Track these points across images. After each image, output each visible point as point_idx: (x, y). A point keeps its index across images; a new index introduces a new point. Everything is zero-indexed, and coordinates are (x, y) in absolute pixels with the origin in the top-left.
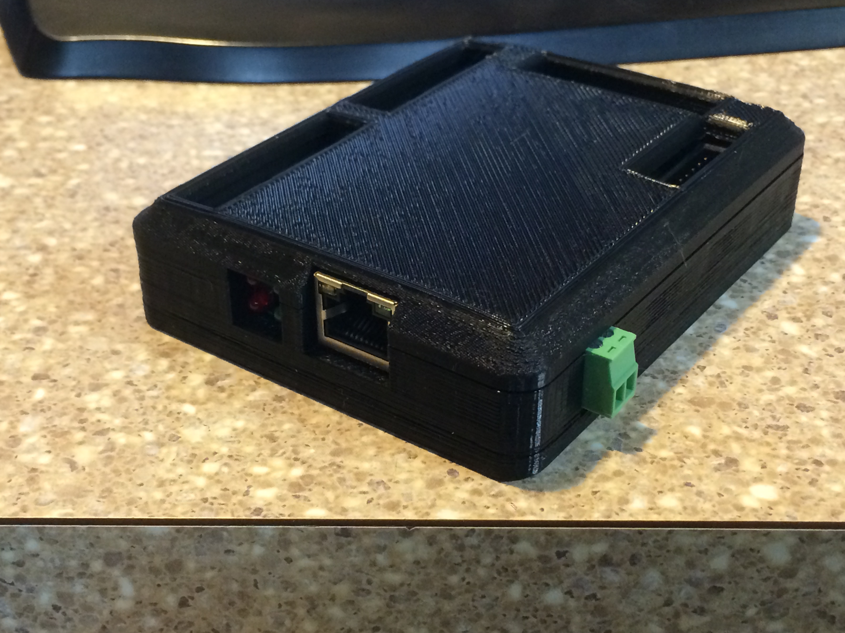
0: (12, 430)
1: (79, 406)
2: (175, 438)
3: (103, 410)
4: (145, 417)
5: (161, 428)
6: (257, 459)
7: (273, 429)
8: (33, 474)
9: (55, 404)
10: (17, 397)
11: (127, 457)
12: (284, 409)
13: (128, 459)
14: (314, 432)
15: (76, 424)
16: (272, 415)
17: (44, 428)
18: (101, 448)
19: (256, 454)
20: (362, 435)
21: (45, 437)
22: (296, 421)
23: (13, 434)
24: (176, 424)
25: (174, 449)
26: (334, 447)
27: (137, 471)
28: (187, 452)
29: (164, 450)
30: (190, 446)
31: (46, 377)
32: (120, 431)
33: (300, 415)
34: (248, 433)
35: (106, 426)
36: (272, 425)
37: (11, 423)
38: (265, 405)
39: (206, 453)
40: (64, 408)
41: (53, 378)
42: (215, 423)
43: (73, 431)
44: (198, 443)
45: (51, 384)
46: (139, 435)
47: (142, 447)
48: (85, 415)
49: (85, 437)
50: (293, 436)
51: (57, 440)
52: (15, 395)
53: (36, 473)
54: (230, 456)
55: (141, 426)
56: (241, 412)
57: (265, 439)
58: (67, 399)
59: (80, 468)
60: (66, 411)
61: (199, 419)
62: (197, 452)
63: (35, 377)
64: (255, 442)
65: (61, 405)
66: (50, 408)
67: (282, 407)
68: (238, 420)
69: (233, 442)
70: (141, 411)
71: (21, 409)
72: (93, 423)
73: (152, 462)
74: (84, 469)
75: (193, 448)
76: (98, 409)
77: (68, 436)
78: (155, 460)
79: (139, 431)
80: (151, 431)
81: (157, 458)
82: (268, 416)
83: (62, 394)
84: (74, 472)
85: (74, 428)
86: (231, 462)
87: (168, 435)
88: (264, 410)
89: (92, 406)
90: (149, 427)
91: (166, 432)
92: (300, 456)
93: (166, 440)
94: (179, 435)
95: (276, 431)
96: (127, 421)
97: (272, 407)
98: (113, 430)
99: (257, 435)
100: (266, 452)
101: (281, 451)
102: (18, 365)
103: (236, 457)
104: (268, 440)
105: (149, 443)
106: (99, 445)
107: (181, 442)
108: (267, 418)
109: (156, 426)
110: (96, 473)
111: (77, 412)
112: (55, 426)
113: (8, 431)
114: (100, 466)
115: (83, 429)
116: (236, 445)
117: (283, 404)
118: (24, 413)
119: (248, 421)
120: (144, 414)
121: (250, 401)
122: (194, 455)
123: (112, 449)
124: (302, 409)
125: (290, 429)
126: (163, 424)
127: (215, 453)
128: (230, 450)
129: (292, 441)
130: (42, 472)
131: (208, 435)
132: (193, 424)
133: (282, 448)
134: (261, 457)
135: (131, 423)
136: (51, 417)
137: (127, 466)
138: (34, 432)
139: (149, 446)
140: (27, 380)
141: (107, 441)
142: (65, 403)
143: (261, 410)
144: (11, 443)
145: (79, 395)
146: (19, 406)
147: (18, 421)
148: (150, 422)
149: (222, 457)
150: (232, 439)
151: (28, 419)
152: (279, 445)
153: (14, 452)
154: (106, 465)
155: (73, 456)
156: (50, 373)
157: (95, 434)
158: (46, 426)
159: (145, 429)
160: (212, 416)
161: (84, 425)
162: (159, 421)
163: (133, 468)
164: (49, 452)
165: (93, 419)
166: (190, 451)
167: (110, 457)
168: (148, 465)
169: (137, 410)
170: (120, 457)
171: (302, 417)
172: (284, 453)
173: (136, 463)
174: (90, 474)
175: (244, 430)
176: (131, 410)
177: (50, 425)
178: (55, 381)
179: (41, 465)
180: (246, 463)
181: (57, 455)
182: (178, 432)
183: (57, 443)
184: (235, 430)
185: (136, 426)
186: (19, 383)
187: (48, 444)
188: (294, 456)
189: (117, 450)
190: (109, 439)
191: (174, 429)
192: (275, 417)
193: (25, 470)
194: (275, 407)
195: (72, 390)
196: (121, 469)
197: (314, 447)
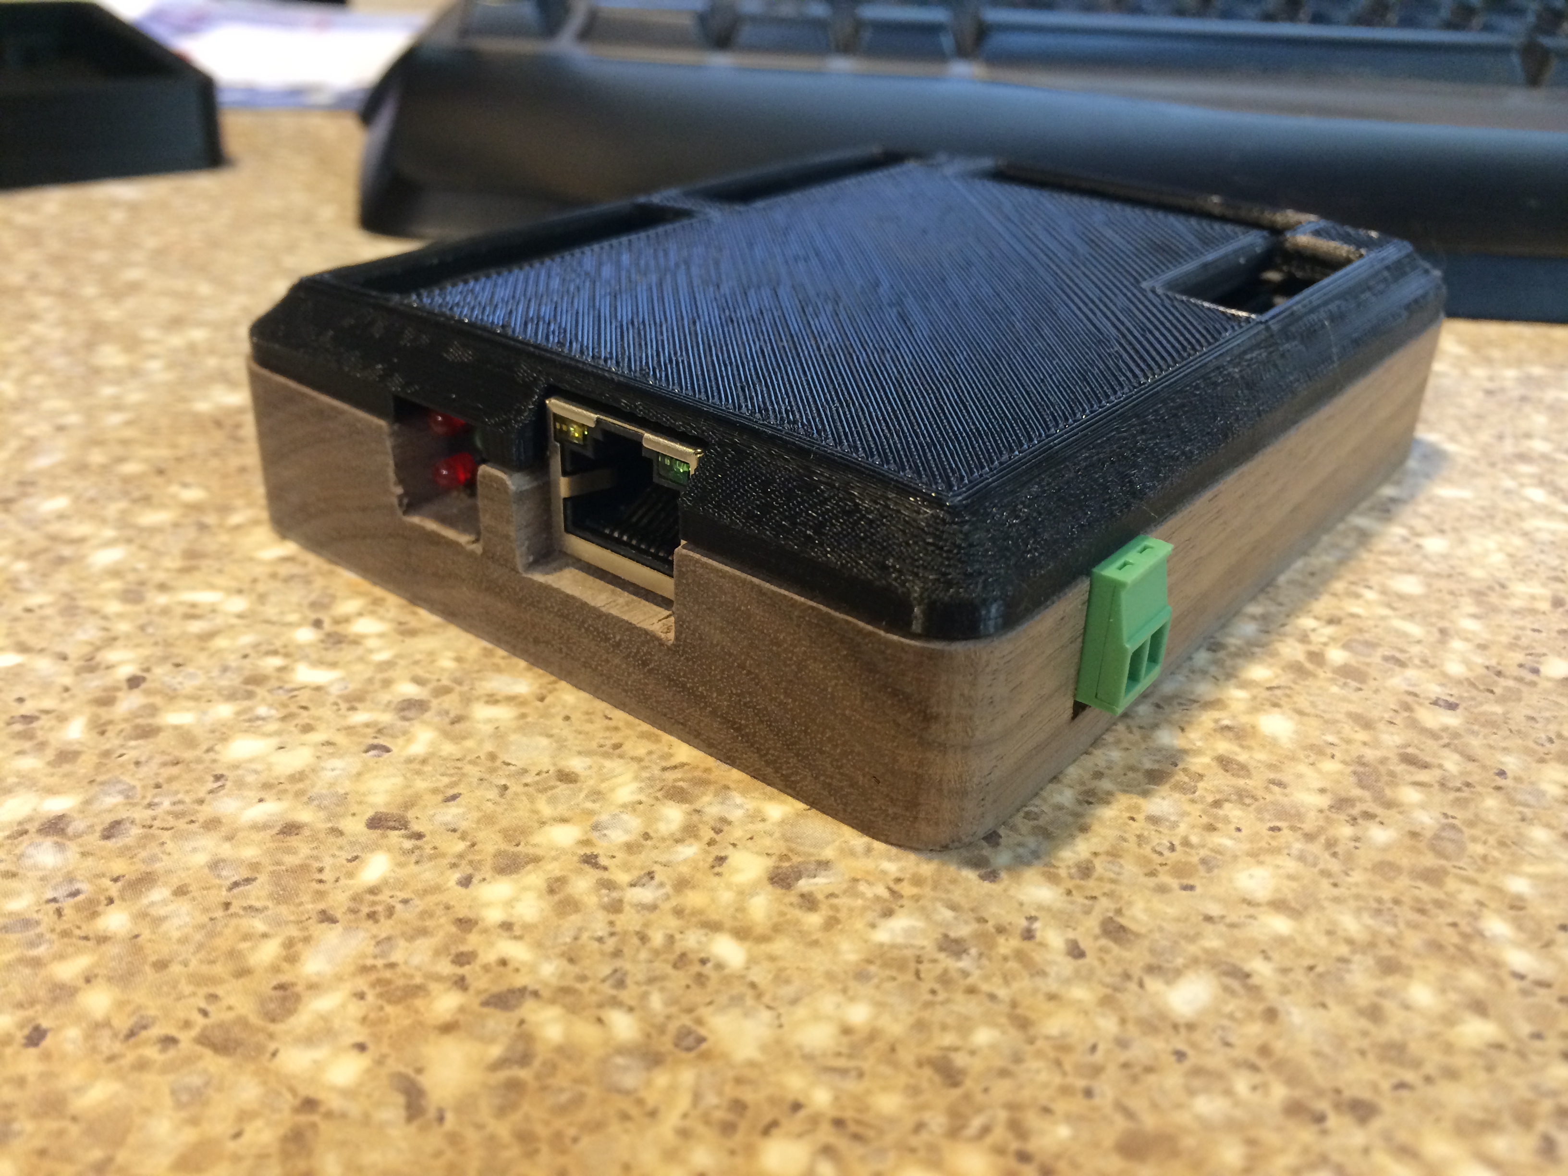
0: (285, 966)
1: (462, 912)
2: (690, 1041)
3: (517, 931)
4: (618, 963)
5: (656, 1002)
6: (914, 1141)
7: (949, 1039)
8: (303, 1119)
9: (405, 902)
10: (321, 870)
11: (561, 1090)
12: (970, 981)
13: (564, 1098)
14: (1058, 1063)
15: (445, 967)
16: (942, 996)
17: (365, 969)
18: (495, 1051)
19: (910, 1121)
20: (1192, 1092)
21: (361, 996)
22: (1003, 1020)
23: (283, 978)
24: (696, 996)
25: (687, 1076)
26: (1121, 1123)
27: (586, 1142)
28: (720, 1093)
29: (662, 1079)
30: (730, 1074)
31: (401, 824)
32: (553, 1001)
33: (1014, 1004)
34: (881, 1045)
35: (521, 981)
36: (944, 1027)
37: (289, 944)
38: (919, 960)
39: (773, 1101)
40: (427, 914)
41: (416, 827)
42: (794, 1001)
43: (434, 986)
44: (752, 1064)
45: (408, 844)
46: (600, 1020)
47: (604, 1061)
48: (473, 940)
49: (462, 1009)
50: (1004, 1073)
51: (389, 1009)
52: (317, 865)
53: (315, 1118)
54: (839, 1123)
55: (607, 989)
56: (861, 976)
57: (927, 1072)
58: (437, 889)
59: (432, 1113)
60: (429, 923)
61: (753, 986)
62: (748, 1095)
63: (377, 822)
64: (903, 1079)
65: (419, 904)
66: (390, 911)
67: (965, 974)
68: (852, 999)
69: (843, 1072)
70: (611, 944)
71: (321, 906)
72: (486, 968)
73: (625, 1117)
74: (441, 1119)
75: (739, 1081)
76: (507, 926)
77: (419, 1003)
78: (634, 1111)
79: (600, 1006)
80: (631, 1009)
81: (640, 1102)
82: (929, 997)
83: (427, 874)
84: (413, 1128)
85: (438, 978)
86: (842, 1143)
87: (673, 1027)
88: (917, 974)
89: (493, 916)
90: (627, 995)
91: (669, 1017)
92: (1033, 1146)
93: (666, 1044)
94: (703, 1032)
95: (956, 1049)
96: (575, 970)
97: (938, 969)
98: (536, 994)
99: (907, 1056)
100: (937, 1121)
101: (976, 1123)
102: (345, 786)
103: (853, 1128)
104: (937, 1079)
105: (622, 1050)
106: (492, 1040)
107: (706, 1056)
108: (928, 1005)
109: (644, 996)
110: (472, 1137)
111: (454, 929)
112: (392, 966)
113: (276, 969)
114: (485, 1111)
115: (461, 983)
116: (851, 1085)
117: (965, 963)
118: (326, 917)
119: (880, 1005)
120: (617, 953)
121: (881, 945)
122: (739, 1106)
123: (525, 1060)
124: (1016, 986)
125: (993, 1047)
126: (662, 990)
127: (797, 1107)
128: (837, 1098)
129: (1002, 1089)
130: (329, 1115)
131: (779, 1042)
132: (737, 1000)
133: (979, 1110)
134: (924, 1136)
135: (583, 978)
136: (389, 939)
137: (559, 1123)
138: (339, 978)
139: (620, 1060)
140: (354, 826)
141: (513, 1029)
142: (432, 899)
143: (909, 977)
144: (272, 1006)
145: (466, 882)
146: (320, 895)
147: (307, 940)
148: (629, 981)
149: (815, 1121)
150: (841, 1063)
151: (331, 936)
152: (968, 1097)
153: (271, 1036)
154: (502, 1112)
155: (419, 1071)
156: (410, 815)
157: (486, 1004)
158: (370, 962)
159: (615, 1003)
160: (787, 981)
161: (465, 970)
162: (651, 980)
163: (572, 1132)
164: (361, 1047)
165: (489, 956)
166: (730, 1091)
167: (514, 1086)
168: (615, 1127)
169: (600, 940)
170: (544, 1088)
171: (1019, 1011)
172: (986, 1130)
173: (583, 1115)
174: (454, 1139)
175: (873, 1036)
176: (585, 936)
177: (380, 963)
178: (419, 836)
179: (333, 1088)
180: (882, 1152)
181: (380, 1061)
182: (699, 1022)
183: (385, 1021)
184: (847, 1031)
185: (593, 990)
186: (337, 832)
187: (364, 1020)
188: (1015, 1145)
189: (537, 1063)
190: (522, 1022)
191: (690, 1010)
192: (947, 1001)
193: (288, 1101)
194: (946, 971)
195: (454, 866)
196: (542, 1131)
197: (1070, 1119)
